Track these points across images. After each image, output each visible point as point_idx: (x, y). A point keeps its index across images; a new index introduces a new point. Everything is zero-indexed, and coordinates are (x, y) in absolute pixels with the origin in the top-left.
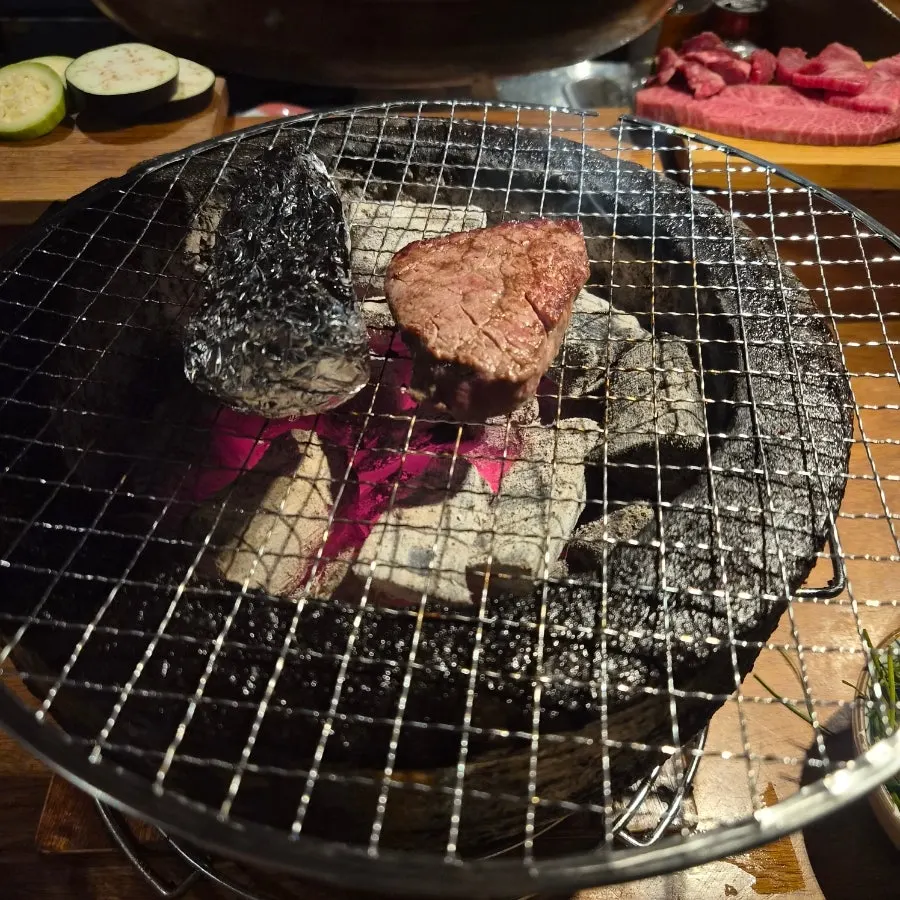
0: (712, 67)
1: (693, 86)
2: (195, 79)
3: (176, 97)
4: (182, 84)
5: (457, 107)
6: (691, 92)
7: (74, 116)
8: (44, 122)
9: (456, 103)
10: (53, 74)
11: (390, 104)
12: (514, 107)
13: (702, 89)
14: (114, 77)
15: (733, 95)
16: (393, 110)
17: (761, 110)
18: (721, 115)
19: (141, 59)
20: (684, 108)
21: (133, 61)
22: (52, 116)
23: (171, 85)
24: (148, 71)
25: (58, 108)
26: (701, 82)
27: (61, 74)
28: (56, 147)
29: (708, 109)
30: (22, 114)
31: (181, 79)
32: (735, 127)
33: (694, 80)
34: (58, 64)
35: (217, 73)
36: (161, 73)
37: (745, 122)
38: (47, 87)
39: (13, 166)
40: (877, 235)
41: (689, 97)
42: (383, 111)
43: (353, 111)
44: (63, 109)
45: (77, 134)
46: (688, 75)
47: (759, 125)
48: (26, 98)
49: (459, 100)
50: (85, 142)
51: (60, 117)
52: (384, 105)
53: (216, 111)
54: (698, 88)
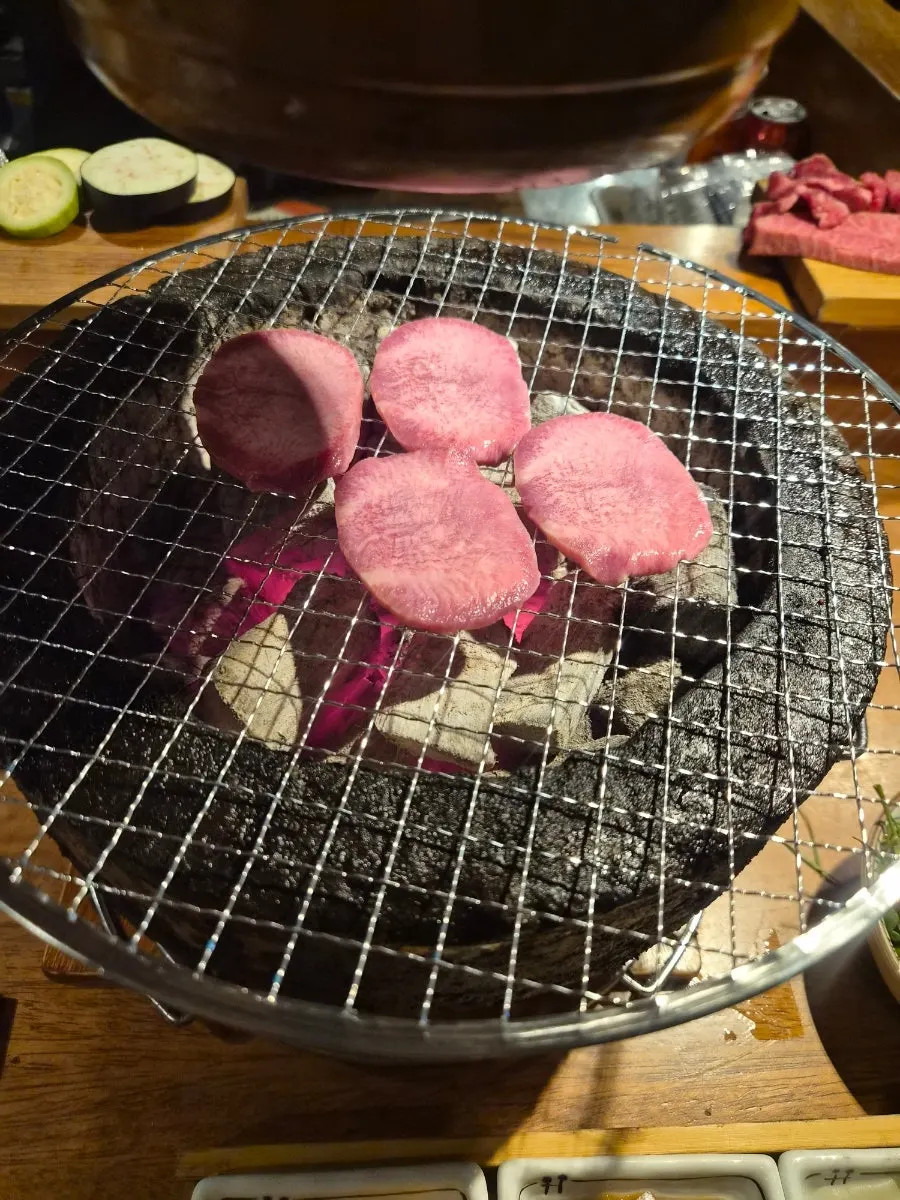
0: (837, 195)
1: (818, 215)
2: (213, 179)
3: (195, 199)
4: (202, 184)
5: (474, 220)
6: (815, 221)
7: (88, 215)
8: (57, 221)
9: (471, 215)
10: (66, 168)
11: (403, 211)
12: (531, 224)
13: (828, 219)
14: (131, 175)
15: (854, 224)
16: (405, 219)
17: (887, 241)
18: (848, 247)
19: (159, 156)
20: (810, 239)
21: (151, 158)
22: (65, 214)
23: (188, 187)
24: (165, 169)
25: (72, 205)
26: (828, 211)
27: (74, 168)
28: (70, 248)
29: (834, 240)
30: (33, 211)
31: (200, 179)
32: (864, 259)
33: (819, 208)
34: (71, 157)
35: (238, 173)
36: (179, 172)
37: (875, 255)
38: (60, 183)
39: (25, 267)
40: (885, 399)
41: (813, 226)
42: (394, 218)
43: (363, 215)
44: (77, 205)
45: (90, 234)
46: (814, 204)
47: (888, 258)
48: (38, 194)
49: (476, 212)
50: (99, 244)
51: (73, 215)
52: (397, 212)
53: (235, 215)
54: (823, 217)
